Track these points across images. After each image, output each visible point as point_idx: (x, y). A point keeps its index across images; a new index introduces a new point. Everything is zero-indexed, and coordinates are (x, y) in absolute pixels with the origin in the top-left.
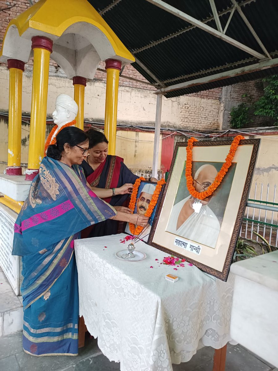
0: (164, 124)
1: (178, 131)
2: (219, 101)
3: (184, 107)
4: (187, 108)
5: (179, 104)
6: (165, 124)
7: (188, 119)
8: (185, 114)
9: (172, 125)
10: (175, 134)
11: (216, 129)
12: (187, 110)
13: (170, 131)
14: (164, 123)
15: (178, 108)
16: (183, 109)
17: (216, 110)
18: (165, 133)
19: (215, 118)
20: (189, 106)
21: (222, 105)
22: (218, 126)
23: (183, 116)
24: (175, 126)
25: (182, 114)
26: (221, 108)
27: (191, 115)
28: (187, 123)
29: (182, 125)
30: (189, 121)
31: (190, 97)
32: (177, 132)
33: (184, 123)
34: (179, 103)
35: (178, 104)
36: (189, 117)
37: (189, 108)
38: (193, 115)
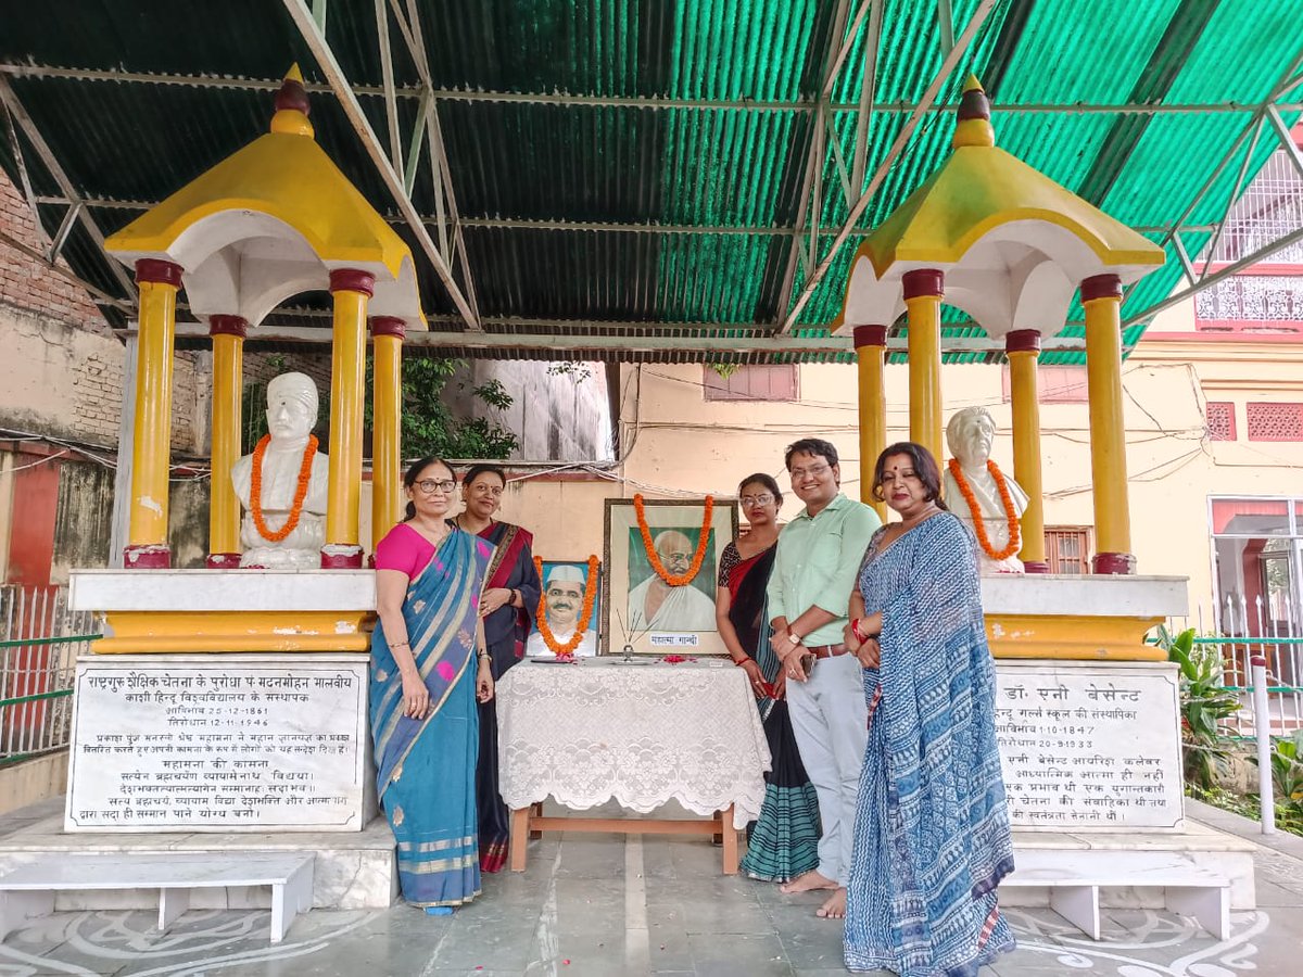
0: (14, 418)
1: (74, 448)
2: (191, 364)
3: (85, 369)
4: (95, 371)
5: (71, 356)
6: (20, 417)
7: (99, 410)
8: (88, 391)
9: (43, 422)
10: (66, 456)
11: (187, 451)
12: (95, 379)
13: (48, 446)
14: (16, 414)
15: (67, 368)
16: (82, 375)
17: (183, 391)
18: (28, 450)
19: (182, 415)
20: (101, 367)
21: (203, 379)
22: (192, 441)
23: (84, 398)
24: (55, 427)
25: (79, 388)
26: (200, 387)
27: (108, 396)
28: (95, 423)
29: (79, 426)
30: (103, 416)
31: (107, 340)
32: (72, 451)
33: (85, 420)
34: (70, 351)
35: (68, 354)
36: (102, 402)
37: (103, 374)
38: (113, 397)
